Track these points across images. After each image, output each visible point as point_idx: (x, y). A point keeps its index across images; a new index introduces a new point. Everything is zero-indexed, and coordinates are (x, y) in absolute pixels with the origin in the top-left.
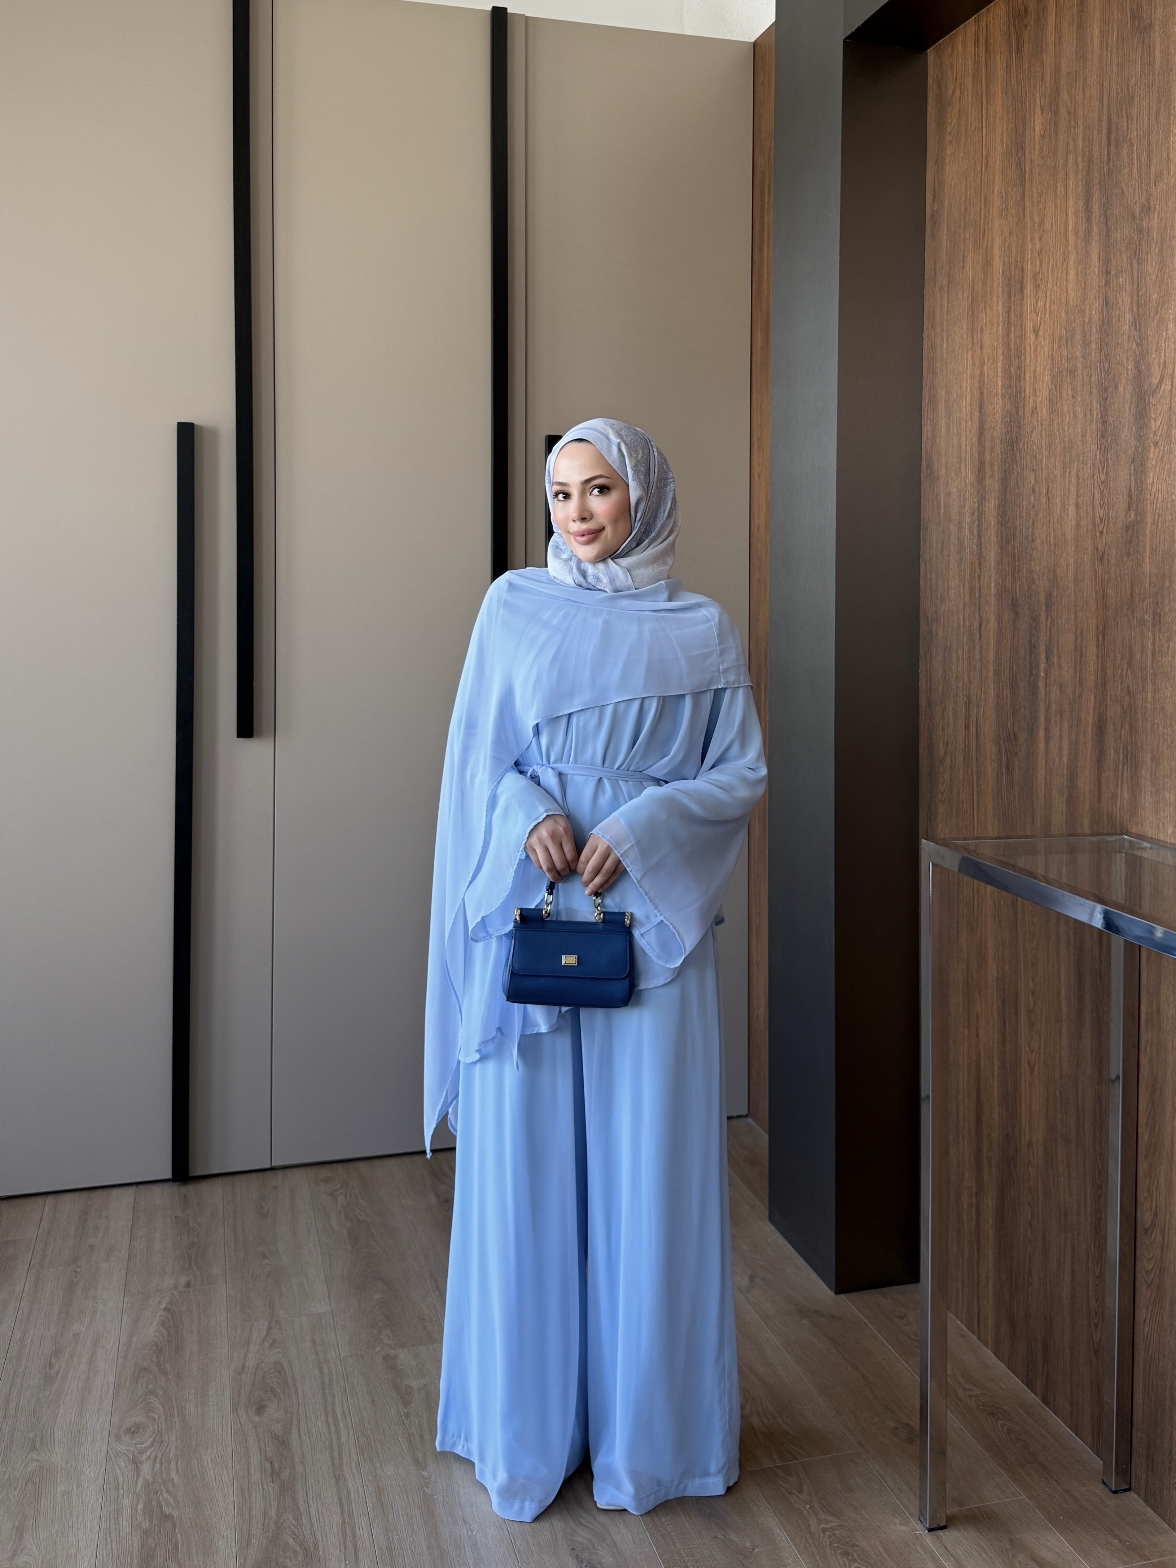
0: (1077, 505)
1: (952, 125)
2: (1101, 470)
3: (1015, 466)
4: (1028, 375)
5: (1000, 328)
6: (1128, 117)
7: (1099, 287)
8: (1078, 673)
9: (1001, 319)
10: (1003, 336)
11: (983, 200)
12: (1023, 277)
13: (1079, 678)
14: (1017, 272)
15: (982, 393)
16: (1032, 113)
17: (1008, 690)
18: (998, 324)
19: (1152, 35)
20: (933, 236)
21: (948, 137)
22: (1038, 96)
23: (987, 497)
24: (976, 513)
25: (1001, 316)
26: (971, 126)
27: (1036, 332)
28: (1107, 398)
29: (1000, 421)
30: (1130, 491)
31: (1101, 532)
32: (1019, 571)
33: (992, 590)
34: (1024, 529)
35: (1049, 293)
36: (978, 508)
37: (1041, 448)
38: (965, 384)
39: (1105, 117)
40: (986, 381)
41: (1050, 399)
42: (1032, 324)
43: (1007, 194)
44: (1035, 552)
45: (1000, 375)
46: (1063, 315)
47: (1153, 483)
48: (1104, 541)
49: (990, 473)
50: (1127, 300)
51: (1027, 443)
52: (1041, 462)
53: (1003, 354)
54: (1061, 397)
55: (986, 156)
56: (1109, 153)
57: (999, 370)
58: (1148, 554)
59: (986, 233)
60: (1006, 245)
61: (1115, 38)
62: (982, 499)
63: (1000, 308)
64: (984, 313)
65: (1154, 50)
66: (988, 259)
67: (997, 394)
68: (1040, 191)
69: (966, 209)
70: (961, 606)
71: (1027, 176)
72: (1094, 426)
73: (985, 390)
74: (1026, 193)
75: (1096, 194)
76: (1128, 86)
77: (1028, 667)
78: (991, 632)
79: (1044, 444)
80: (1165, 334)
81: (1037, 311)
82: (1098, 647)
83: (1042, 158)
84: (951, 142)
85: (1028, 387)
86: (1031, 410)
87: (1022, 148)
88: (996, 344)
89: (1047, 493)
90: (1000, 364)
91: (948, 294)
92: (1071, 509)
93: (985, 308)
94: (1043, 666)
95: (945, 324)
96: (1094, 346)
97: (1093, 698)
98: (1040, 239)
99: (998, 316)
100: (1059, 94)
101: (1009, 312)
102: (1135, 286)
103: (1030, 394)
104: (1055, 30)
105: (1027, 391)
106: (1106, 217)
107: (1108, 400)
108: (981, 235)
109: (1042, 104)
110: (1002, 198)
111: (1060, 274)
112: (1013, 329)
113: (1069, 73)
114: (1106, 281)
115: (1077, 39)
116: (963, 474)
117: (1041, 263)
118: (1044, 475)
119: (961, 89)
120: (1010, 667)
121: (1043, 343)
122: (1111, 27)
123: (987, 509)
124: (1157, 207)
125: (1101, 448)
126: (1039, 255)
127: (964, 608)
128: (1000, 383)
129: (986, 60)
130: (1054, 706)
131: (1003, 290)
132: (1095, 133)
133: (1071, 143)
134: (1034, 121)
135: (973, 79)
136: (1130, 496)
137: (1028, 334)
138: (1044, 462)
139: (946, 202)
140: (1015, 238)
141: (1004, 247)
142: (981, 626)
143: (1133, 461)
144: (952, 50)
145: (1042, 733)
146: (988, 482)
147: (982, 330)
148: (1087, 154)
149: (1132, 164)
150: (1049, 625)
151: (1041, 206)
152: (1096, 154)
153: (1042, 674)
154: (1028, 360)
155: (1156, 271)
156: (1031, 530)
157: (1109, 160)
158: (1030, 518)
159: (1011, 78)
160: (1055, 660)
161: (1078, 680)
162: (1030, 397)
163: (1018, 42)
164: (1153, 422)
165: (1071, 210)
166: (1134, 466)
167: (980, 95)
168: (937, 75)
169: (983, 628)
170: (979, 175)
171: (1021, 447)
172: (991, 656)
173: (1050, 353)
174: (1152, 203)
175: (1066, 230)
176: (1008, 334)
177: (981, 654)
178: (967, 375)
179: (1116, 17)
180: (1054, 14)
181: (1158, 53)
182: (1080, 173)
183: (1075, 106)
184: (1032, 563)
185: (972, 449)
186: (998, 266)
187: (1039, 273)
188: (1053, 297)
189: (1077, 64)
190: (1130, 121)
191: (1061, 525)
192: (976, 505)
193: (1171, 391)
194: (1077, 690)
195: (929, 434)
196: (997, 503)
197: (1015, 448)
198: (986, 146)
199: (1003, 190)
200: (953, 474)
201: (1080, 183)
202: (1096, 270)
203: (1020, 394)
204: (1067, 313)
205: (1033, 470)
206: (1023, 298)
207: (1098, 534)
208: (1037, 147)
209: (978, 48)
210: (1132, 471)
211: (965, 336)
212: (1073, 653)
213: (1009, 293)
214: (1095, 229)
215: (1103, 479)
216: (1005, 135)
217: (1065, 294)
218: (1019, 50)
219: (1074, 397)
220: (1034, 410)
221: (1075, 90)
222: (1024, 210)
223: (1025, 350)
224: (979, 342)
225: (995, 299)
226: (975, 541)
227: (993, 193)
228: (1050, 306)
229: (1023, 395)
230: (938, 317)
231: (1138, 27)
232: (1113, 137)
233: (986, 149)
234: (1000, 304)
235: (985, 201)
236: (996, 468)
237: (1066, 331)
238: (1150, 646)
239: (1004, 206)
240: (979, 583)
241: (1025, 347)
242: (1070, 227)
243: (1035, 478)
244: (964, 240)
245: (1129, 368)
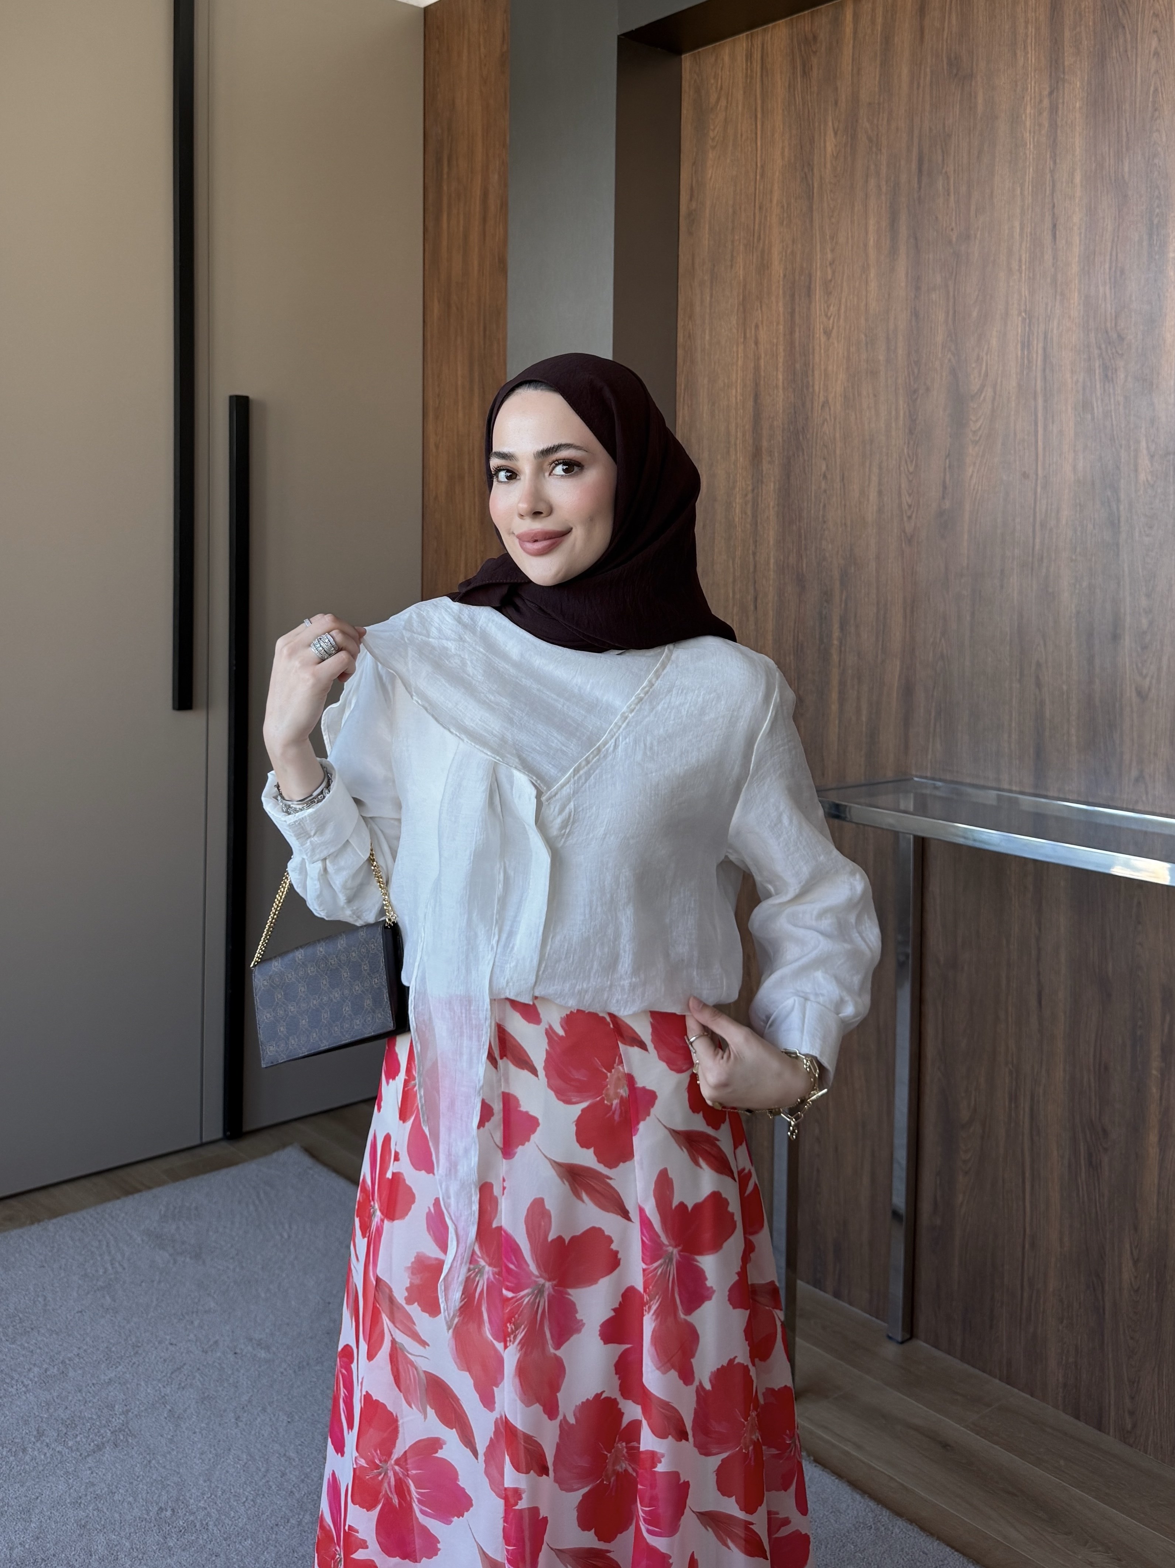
0: (880, 493)
1: (716, 132)
2: (909, 463)
3: (801, 454)
4: (817, 373)
5: (781, 327)
6: (943, 152)
7: (907, 300)
8: (880, 643)
9: (782, 318)
10: (785, 335)
11: (757, 207)
12: (810, 282)
13: (882, 646)
14: (803, 278)
15: (757, 385)
16: (823, 134)
17: (792, 657)
18: (778, 323)
19: (973, 84)
20: (690, 233)
21: (710, 142)
22: (830, 118)
23: (765, 480)
24: (750, 496)
25: (781, 315)
26: (742, 135)
27: (828, 333)
28: (916, 399)
29: (781, 411)
30: (944, 482)
31: (910, 518)
32: (806, 549)
33: (772, 566)
34: (812, 512)
35: (843, 300)
36: (753, 490)
37: (835, 439)
38: (734, 376)
39: (915, 151)
40: (762, 374)
41: (845, 397)
42: (822, 326)
43: (789, 204)
44: (826, 532)
45: (781, 369)
46: (863, 321)
47: (971, 476)
48: (913, 524)
49: (769, 458)
50: (941, 317)
51: (817, 434)
52: (835, 452)
53: (784, 350)
54: (860, 394)
55: (762, 167)
56: (919, 182)
57: (780, 365)
58: (966, 537)
59: (762, 236)
60: (788, 252)
61: (928, 78)
62: (758, 480)
63: (781, 309)
64: (760, 311)
65: (975, 98)
66: (765, 262)
67: (777, 387)
68: (832, 206)
69: (734, 212)
70: (731, 579)
71: (815, 190)
72: (901, 423)
73: (762, 382)
74: (814, 207)
75: (903, 218)
76: (944, 124)
77: (817, 636)
78: (770, 605)
79: (838, 435)
80: (986, 347)
81: (829, 314)
82: (905, 617)
83: (835, 176)
84: (714, 148)
85: (817, 383)
86: (821, 404)
87: (809, 164)
88: (775, 341)
89: (843, 479)
90: (781, 360)
91: (711, 289)
92: (873, 495)
93: (761, 307)
94: (836, 633)
95: (707, 317)
96: (900, 352)
97: (898, 663)
98: (832, 250)
99: (779, 315)
100: (857, 121)
101: (792, 313)
102: (951, 304)
103: (820, 388)
104: (853, 61)
105: (817, 388)
106: (916, 239)
107: (919, 400)
108: (756, 240)
109: (836, 127)
110: (783, 207)
111: (857, 283)
112: (797, 330)
113: (870, 104)
114: (916, 296)
115: (881, 75)
116: (733, 458)
117: (834, 272)
118: (838, 463)
119: (727, 99)
120: (794, 636)
121: (836, 345)
122: (923, 67)
123: (764, 492)
124: (978, 236)
125: (909, 443)
126: (830, 264)
127: (734, 582)
128: (780, 377)
129: (762, 76)
130: (850, 671)
131: (784, 293)
132: (903, 162)
133: (872, 167)
134: (825, 142)
135: (745, 93)
136: (945, 487)
137: (818, 335)
138: (838, 452)
139: (708, 203)
140: (799, 246)
141: (786, 253)
142: (756, 599)
143: (948, 456)
144: (716, 60)
145: (835, 695)
146: (765, 466)
147: (757, 327)
148: (892, 179)
149: (948, 195)
150: (844, 598)
151: (833, 220)
152: (904, 178)
153: (836, 642)
154: (817, 359)
155: (976, 293)
156: (821, 513)
157: (920, 188)
158: (820, 502)
159: (795, 98)
160: (853, 630)
161: (880, 647)
162: (819, 393)
163: (804, 66)
164: (971, 423)
165: (872, 228)
166: (950, 461)
167: (754, 108)
168: (695, 81)
169: (759, 601)
170: (752, 183)
171: (808, 436)
172: (770, 625)
173: (846, 354)
174: (972, 232)
175: (866, 245)
176: (792, 332)
177: (756, 624)
178: (737, 366)
179: (929, 61)
180: (851, 46)
181: (980, 100)
182: (883, 197)
183: (877, 135)
184: (824, 543)
185: (744, 435)
186: (777, 269)
187: (831, 281)
188: (849, 304)
189: (880, 96)
190: (945, 156)
191: (860, 510)
192: (750, 488)
193: (994, 399)
194: (879, 657)
195: (687, 419)
196: (777, 486)
197: (801, 438)
198: (761, 156)
199: (784, 201)
200: (719, 457)
201: (884, 206)
202: (903, 284)
203: (808, 388)
204: (867, 320)
205: (825, 459)
206: (810, 302)
207: (905, 519)
208: (829, 165)
209: (751, 63)
210: (947, 465)
211: (735, 331)
212: (874, 623)
213: (793, 296)
214: (903, 249)
215: (911, 469)
216: (786, 150)
217: (864, 303)
218: (805, 73)
219: (875, 396)
220: (826, 403)
221: (878, 120)
222: (811, 221)
223: (814, 350)
224: (753, 338)
225: (773, 299)
226: (749, 520)
227: (771, 201)
228: (845, 312)
229: (811, 390)
230: (697, 309)
231: (956, 75)
232: (926, 166)
233: (761, 159)
234: (781, 304)
235: (760, 208)
236: (776, 454)
237: (866, 336)
238: (968, 618)
239: (785, 215)
240: (754, 558)
241: (813, 347)
242: (871, 243)
243: (827, 466)
244: (733, 242)
245: (944, 374)
